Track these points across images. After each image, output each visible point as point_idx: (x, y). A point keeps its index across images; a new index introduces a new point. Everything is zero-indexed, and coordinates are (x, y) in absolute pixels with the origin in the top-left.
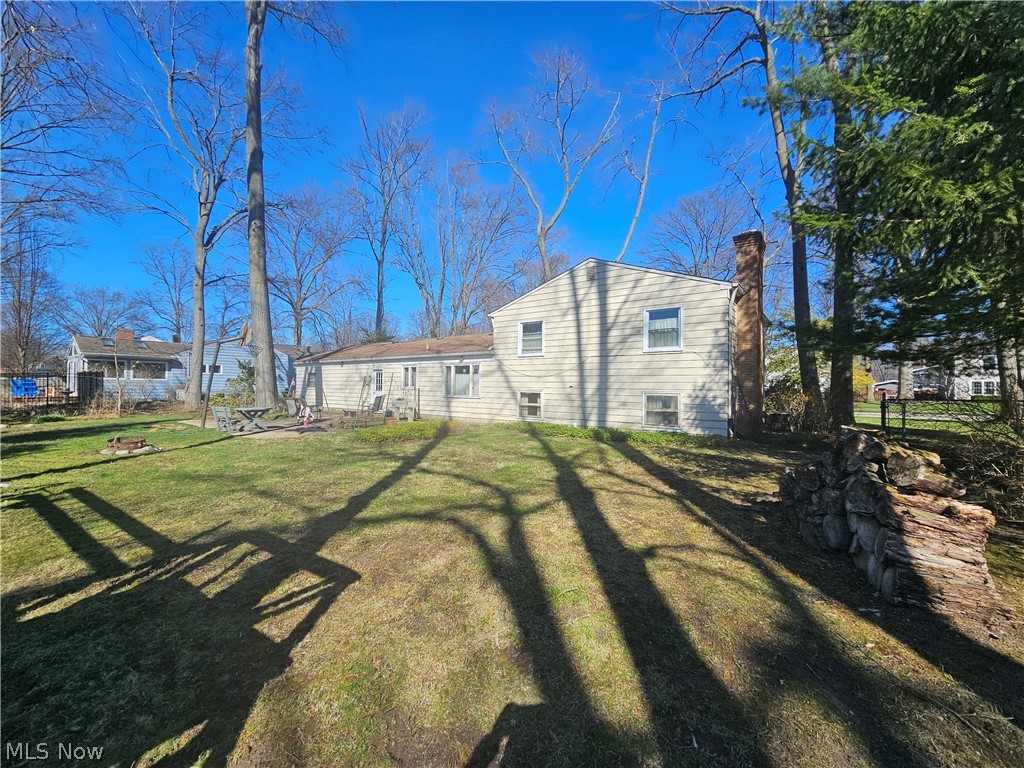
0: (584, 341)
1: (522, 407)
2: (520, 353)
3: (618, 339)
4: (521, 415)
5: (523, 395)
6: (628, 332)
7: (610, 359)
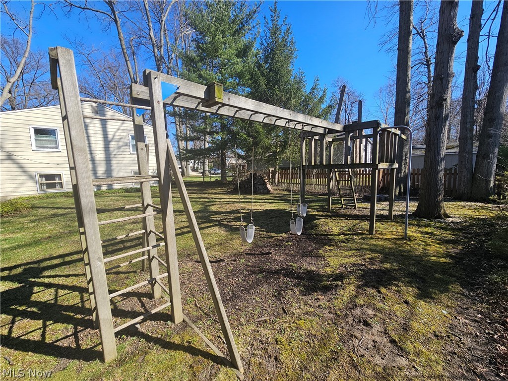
0: (93, 145)
1: (41, 184)
2: (34, 148)
3: (116, 147)
4: (41, 190)
5: (41, 176)
6: (121, 144)
7: (112, 156)
